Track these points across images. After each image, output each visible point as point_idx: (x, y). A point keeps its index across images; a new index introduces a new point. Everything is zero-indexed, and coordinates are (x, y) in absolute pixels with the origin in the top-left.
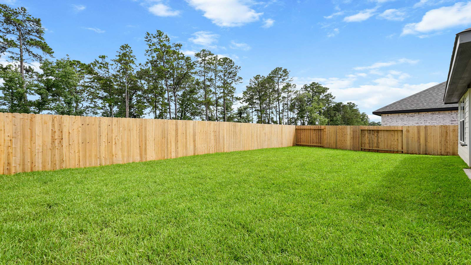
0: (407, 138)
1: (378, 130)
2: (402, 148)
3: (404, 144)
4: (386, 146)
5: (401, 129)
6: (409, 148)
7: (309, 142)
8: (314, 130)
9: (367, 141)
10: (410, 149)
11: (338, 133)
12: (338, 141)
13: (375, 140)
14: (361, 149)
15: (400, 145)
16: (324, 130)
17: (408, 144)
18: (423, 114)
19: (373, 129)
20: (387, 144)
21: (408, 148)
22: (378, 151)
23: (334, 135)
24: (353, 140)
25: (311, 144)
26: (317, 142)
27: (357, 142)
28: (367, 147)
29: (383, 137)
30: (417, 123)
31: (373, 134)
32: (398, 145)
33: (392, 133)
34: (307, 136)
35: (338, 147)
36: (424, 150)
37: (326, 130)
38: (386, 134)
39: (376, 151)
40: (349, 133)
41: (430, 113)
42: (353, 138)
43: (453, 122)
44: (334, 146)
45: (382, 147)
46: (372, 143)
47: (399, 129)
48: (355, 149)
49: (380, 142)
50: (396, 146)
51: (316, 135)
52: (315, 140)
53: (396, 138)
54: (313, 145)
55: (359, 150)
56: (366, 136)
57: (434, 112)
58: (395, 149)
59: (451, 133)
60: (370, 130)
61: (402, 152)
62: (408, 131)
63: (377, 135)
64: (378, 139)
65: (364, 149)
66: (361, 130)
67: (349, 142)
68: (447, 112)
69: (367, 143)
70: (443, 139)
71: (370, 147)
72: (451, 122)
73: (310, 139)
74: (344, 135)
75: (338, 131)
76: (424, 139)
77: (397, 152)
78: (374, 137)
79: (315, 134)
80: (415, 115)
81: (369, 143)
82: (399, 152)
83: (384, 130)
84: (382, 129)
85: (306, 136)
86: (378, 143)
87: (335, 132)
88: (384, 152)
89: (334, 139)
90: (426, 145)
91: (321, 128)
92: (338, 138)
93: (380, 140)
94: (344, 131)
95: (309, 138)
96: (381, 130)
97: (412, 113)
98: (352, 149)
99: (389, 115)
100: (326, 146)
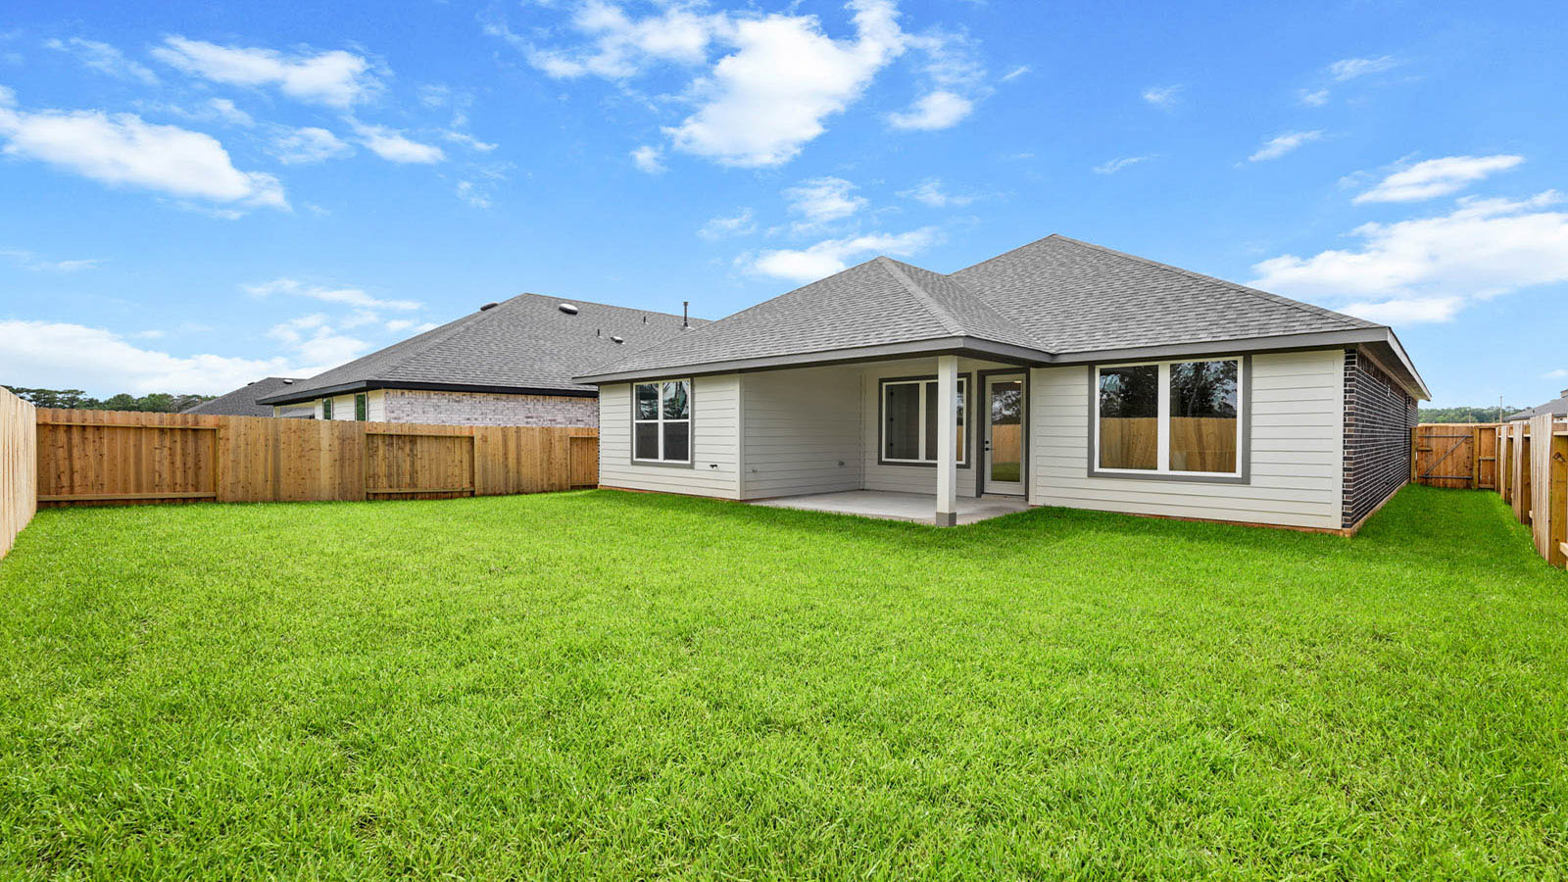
0: (484, 456)
1: (413, 436)
2: (472, 483)
3: (476, 471)
4: (434, 482)
5: (467, 434)
6: (487, 482)
7: (132, 486)
8: (162, 430)
9: (382, 469)
10: (489, 483)
11: (282, 446)
12: (282, 474)
13: (407, 466)
14: (368, 494)
15: (466, 475)
16: (222, 433)
17: (485, 470)
18: (479, 396)
19: (400, 433)
20: (439, 474)
21: (485, 482)
22: (413, 496)
23: (267, 451)
24: (342, 466)
25: (146, 495)
26: (179, 480)
27: (356, 473)
28: (383, 487)
29: (426, 455)
30: (468, 419)
31: (399, 448)
32: (461, 475)
33: (449, 443)
34: (119, 459)
35: (282, 493)
36: (516, 484)
37: (231, 433)
38: (434, 444)
39: (409, 496)
40: (325, 444)
41: (491, 397)
42: (341, 461)
43: (529, 420)
44: (269, 494)
45: (424, 483)
46: (398, 475)
47: (464, 435)
48: (346, 494)
49: (419, 469)
50: (457, 479)
51: (172, 454)
52: (166, 475)
53: (457, 458)
54: (157, 495)
55: (361, 500)
56: (381, 452)
57: (498, 396)
58: (457, 486)
59: (557, 444)
60: (391, 436)
61: (472, 494)
62: (485, 439)
63: (411, 450)
64: (413, 463)
65: (375, 494)
66: (368, 435)
67: (325, 473)
68: (521, 398)
69: (381, 475)
70: (545, 458)
71: (391, 487)
72: (525, 420)
73: (138, 473)
74: (307, 450)
75: (283, 438)
76: (514, 456)
77: (461, 494)
78: (402, 455)
79: (166, 452)
80: (464, 398)
81: (389, 476)
82: (465, 494)
83: (428, 436)
84: (423, 434)
85: (113, 459)
86: (413, 473)
87: (271, 443)
88: (429, 499)
89: (266, 468)
90: (518, 472)
91: (197, 424)
92: (284, 464)
93: (418, 464)
94: (306, 437)
95: (132, 470)
96: (422, 436)
97: (457, 394)
98: (337, 497)
99: (406, 392)
100: (229, 495)
